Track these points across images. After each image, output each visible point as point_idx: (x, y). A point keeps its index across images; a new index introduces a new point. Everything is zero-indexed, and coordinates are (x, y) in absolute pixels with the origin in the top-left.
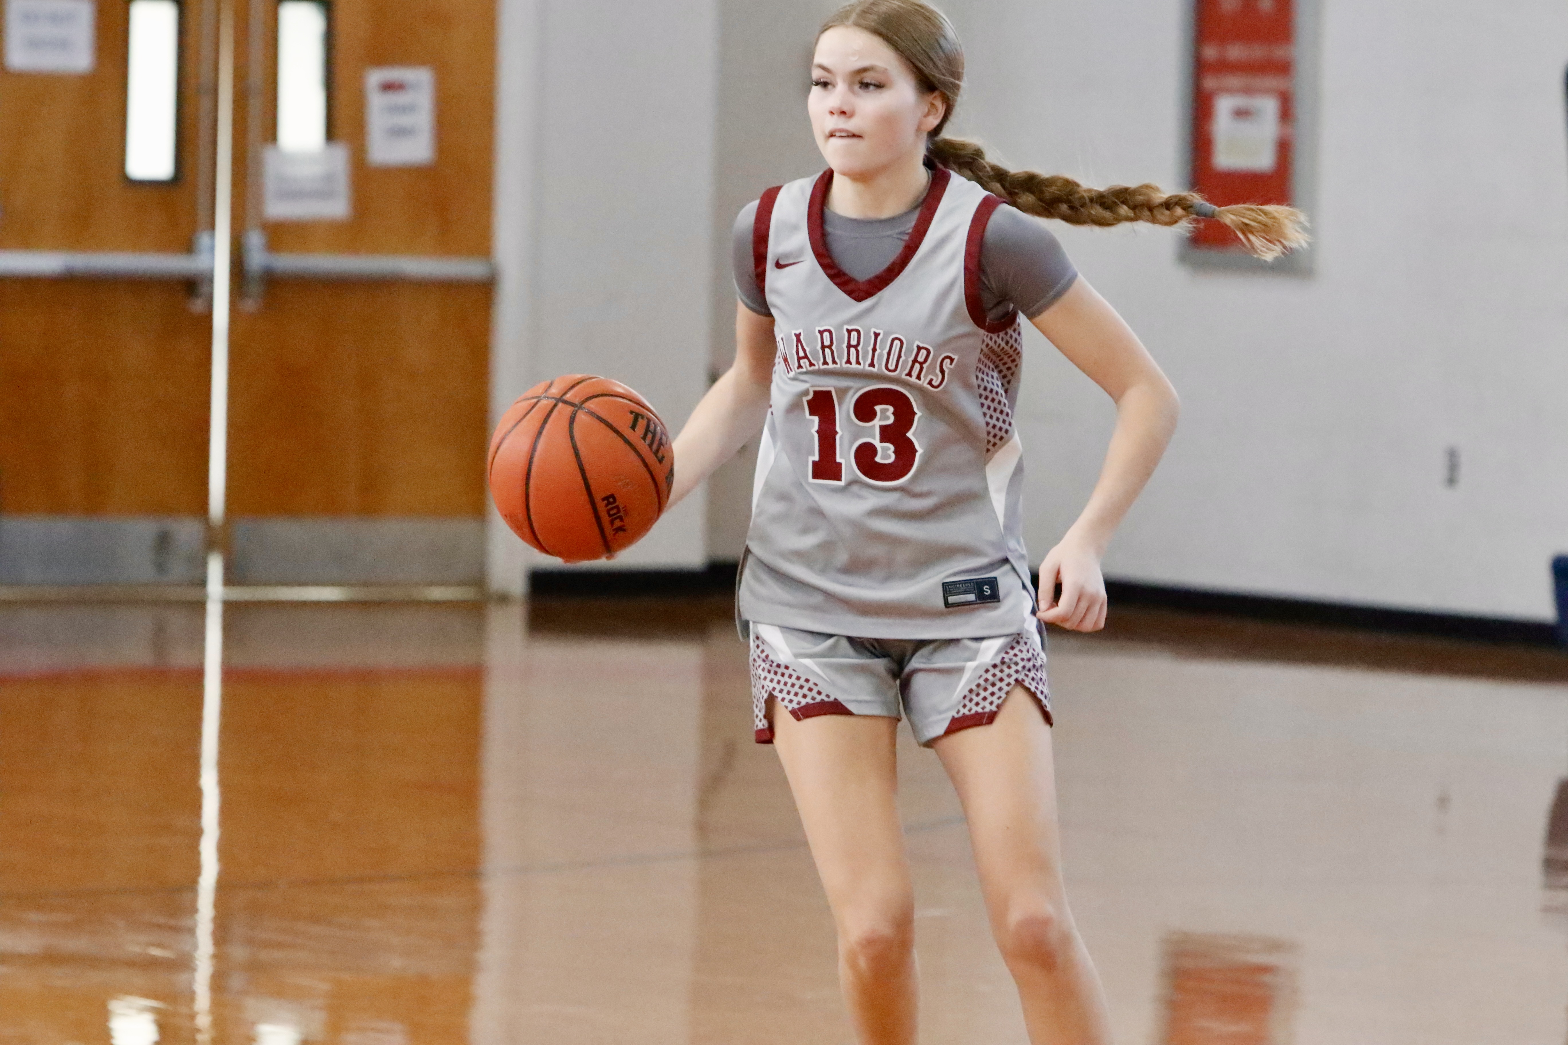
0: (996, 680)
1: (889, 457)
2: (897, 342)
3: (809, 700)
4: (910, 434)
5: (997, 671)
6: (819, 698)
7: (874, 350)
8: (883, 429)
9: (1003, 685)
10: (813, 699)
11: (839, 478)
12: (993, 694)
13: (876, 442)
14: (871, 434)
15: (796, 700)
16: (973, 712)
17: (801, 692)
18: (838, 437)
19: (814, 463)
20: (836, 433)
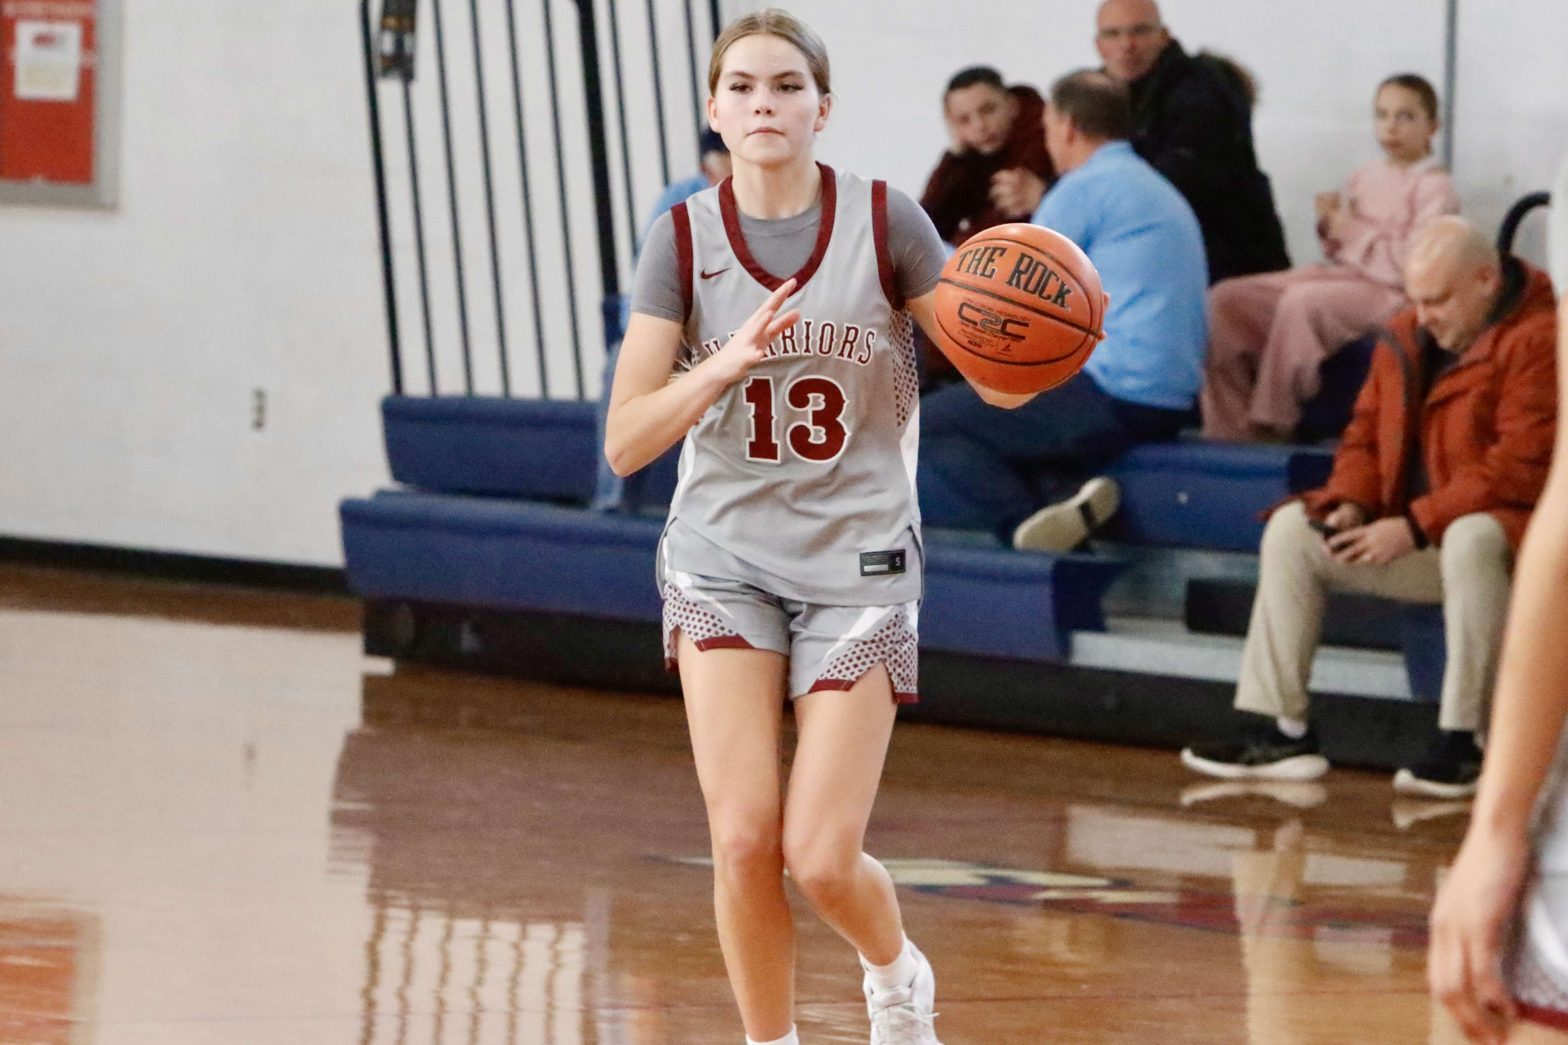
0: (862, 655)
1: (821, 438)
2: (828, 328)
3: (712, 634)
4: (839, 419)
5: (865, 647)
6: (721, 633)
7: (808, 337)
8: (815, 413)
9: (867, 661)
10: (717, 633)
11: (775, 458)
12: (856, 666)
13: (809, 425)
14: (805, 417)
15: (700, 633)
16: (834, 678)
17: (706, 627)
18: (773, 422)
19: (751, 444)
20: (772, 418)
